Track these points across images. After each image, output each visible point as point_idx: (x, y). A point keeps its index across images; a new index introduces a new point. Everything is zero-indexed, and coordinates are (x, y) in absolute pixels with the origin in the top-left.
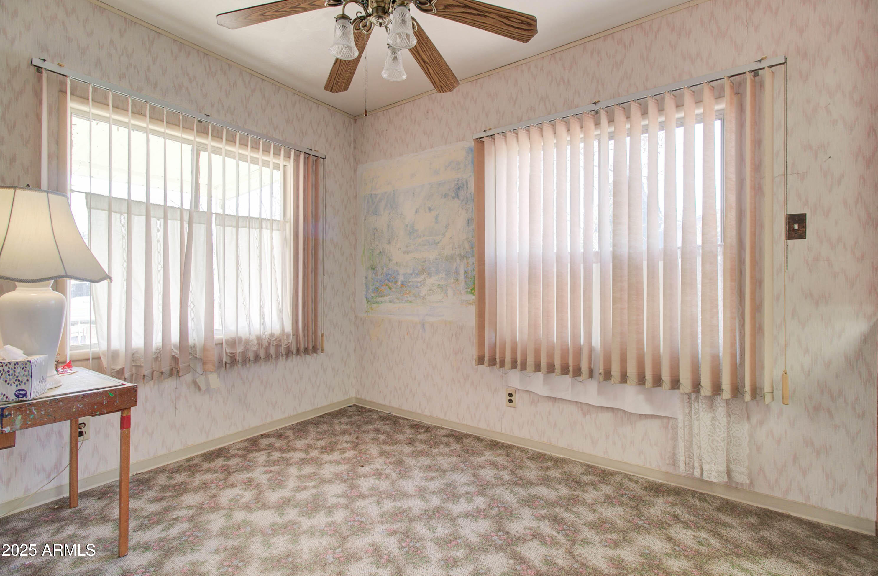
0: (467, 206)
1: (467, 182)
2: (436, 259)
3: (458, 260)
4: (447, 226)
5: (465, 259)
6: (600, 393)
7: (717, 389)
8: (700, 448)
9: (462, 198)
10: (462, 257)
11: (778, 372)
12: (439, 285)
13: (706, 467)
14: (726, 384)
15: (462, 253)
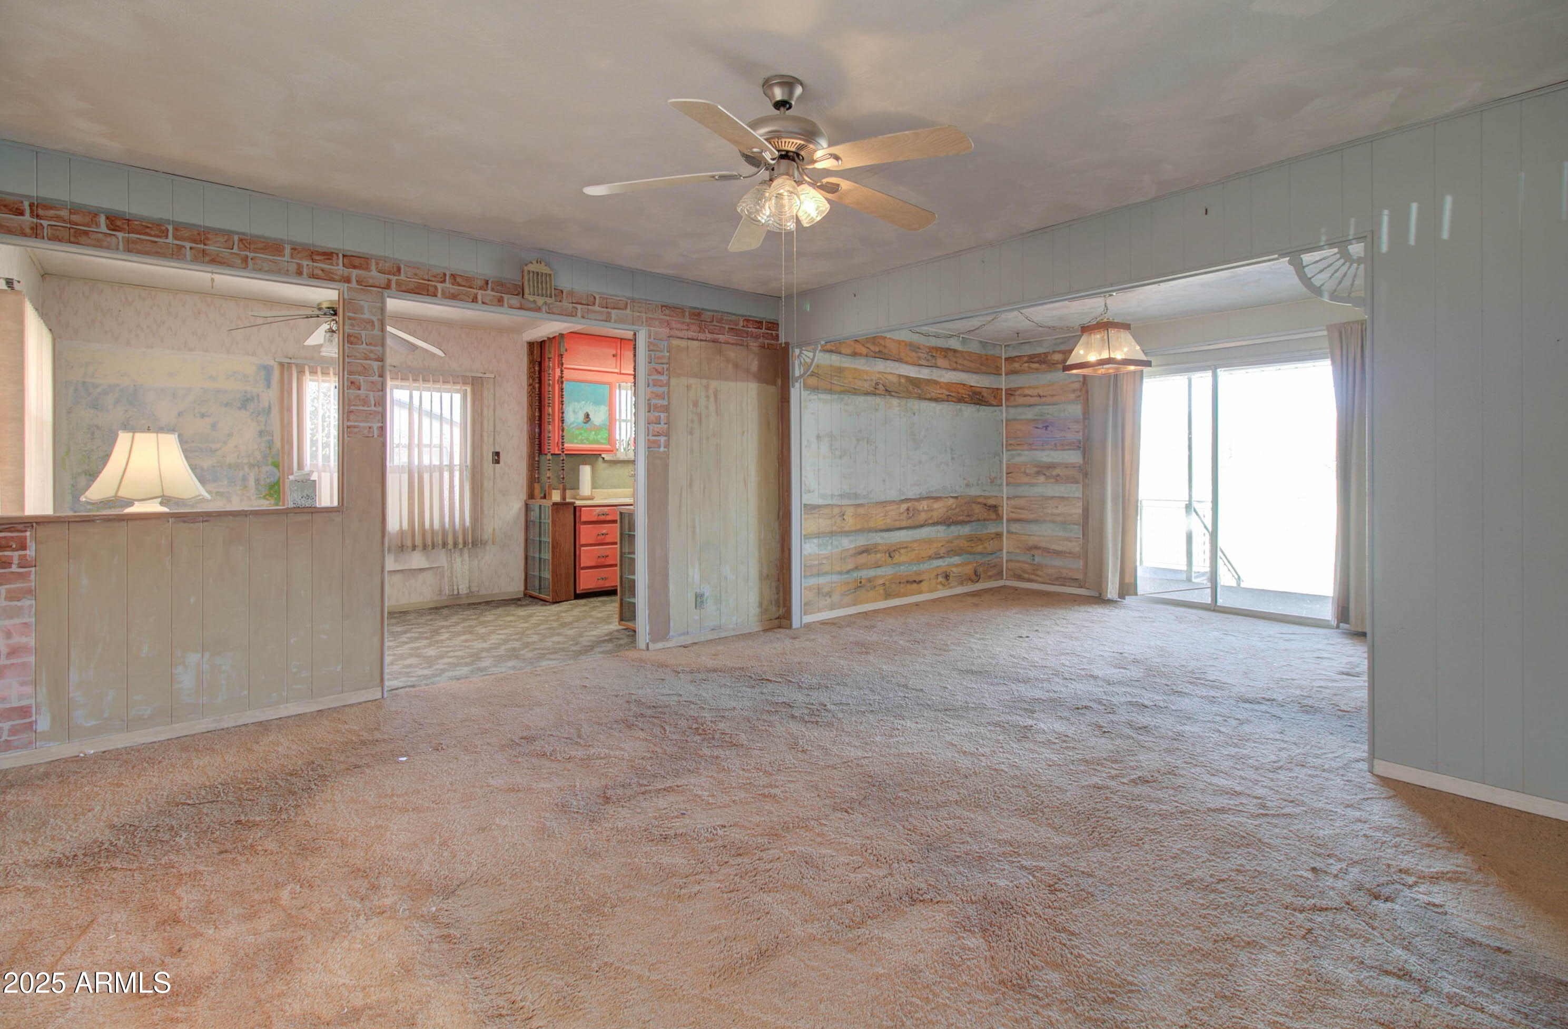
0: (259, 418)
1: (258, 395)
2: (214, 467)
3: (246, 468)
4: (230, 435)
5: (256, 467)
6: (396, 561)
7: (465, 544)
8: (456, 578)
9: (251, 410)
10: (252, 466)
11: (490, 530)
12: (217, 492)
13: (460, 587)
14: (460, 540)
15: (252, 462)
